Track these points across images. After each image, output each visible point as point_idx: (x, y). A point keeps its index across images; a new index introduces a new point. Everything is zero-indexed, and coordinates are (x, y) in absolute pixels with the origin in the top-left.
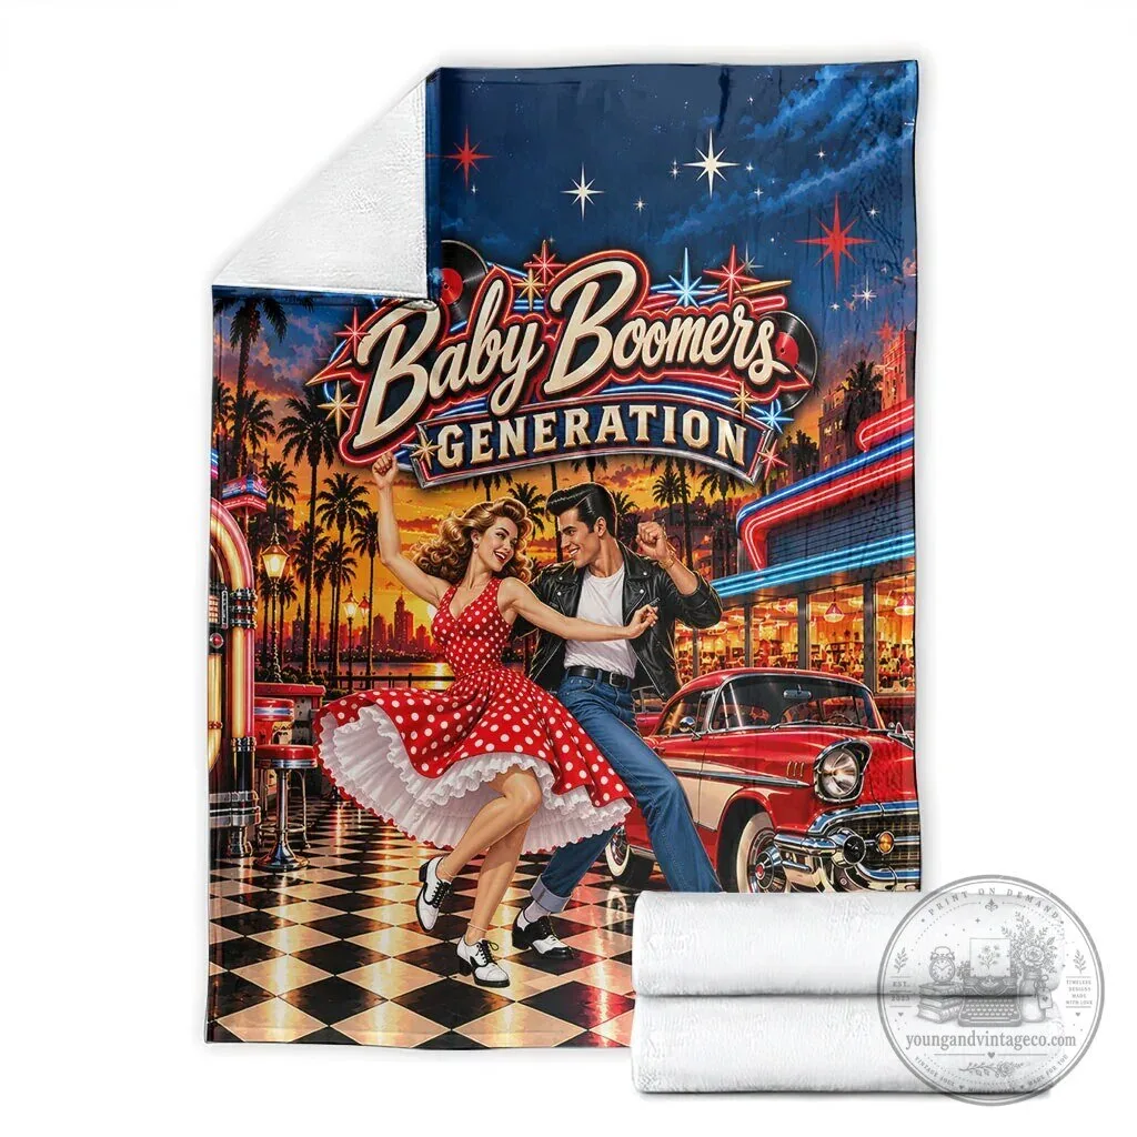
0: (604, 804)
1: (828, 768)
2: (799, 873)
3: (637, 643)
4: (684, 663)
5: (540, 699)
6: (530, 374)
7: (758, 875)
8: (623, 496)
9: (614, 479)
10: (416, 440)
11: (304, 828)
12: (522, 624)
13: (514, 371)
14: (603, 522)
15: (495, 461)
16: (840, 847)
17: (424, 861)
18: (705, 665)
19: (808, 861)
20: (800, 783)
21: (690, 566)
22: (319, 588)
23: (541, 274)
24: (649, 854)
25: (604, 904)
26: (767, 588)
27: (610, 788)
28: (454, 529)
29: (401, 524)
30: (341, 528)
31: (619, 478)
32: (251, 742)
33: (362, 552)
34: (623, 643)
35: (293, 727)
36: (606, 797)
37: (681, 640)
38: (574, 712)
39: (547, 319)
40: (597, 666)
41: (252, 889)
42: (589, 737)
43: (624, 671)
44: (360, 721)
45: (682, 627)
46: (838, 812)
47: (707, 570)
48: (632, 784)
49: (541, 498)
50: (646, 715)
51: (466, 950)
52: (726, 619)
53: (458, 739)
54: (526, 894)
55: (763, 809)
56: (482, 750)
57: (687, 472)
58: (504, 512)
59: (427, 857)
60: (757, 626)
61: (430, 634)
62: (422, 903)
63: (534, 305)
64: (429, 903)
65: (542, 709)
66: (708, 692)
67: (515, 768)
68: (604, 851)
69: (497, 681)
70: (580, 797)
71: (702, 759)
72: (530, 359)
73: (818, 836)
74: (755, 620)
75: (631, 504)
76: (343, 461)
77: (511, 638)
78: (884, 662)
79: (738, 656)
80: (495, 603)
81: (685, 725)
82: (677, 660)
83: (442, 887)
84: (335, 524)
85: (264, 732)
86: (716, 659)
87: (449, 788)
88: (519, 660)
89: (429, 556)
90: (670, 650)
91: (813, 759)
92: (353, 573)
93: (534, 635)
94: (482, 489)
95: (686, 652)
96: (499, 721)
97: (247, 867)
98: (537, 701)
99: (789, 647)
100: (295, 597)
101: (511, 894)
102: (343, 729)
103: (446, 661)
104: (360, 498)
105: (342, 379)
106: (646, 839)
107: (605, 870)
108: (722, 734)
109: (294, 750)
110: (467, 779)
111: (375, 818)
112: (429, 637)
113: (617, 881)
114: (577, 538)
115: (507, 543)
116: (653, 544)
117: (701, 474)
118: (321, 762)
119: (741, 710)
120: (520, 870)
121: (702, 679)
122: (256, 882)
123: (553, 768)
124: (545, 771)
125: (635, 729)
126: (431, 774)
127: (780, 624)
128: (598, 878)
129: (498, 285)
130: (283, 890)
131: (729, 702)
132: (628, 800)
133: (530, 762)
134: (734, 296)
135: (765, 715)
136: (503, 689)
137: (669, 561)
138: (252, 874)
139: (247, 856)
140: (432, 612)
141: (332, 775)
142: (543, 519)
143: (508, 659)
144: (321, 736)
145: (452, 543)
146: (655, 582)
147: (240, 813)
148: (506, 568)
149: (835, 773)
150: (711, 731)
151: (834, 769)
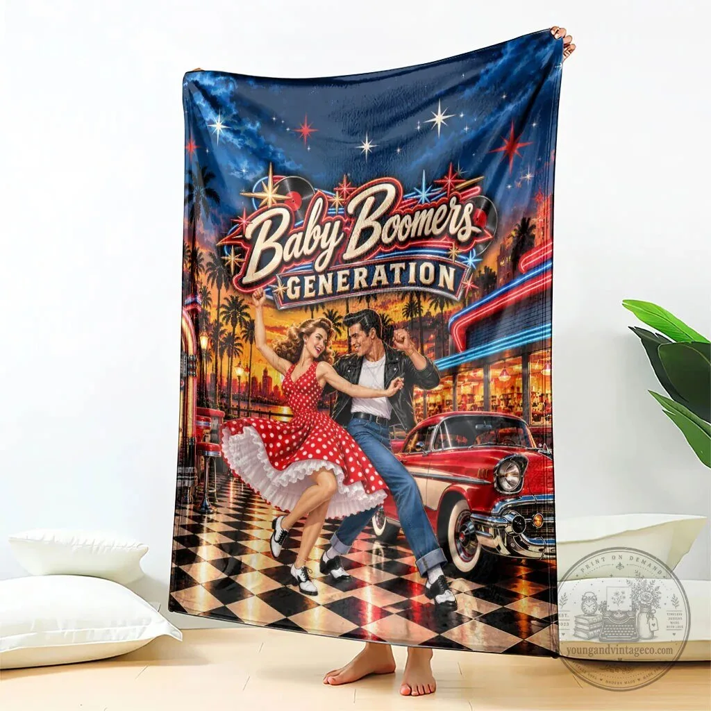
0: (372, 492)
1: (502, 472)
2: (485, 538)
3: (392, 399)
4: (418, 410)
5: (337, 430)
6: (336, 248)
7: (461, 539)
10: (276, 283)
11: (215, 490)
12: (328, 387)
13: (327, 248)
14: (374, 331)
15: (316, 297)
16: (510, 522)
17: (275, 518)
19: (491, 531)
20: (486, 481)
21: (422, 353)
23: (343, 194)
28: (294, 333)
32: (194, 440)
34: (384, 399)
35: (211, 433)
36: (373, 488)
37: (417, 397)
38: (356, 438)
39: (345, 219)
40: (370, 413)
41: (191, 522)
42: (364, 453)
44: (244, 434)
45: (417, 389)
46: (508, 500)
47: (432, 354)
48: (388, 481)
49: (340, 317)
50: (396, 441)
51: (296, 572)
52: (443, 383)
53: (294, 450)
55: (464, 498)
56: (306, 458)
58: (320, 325)
59: (276, 515)
60: (460, 386)
63: (339, 211)
64: (277, 542)
66: (432, 427)
67: (323, 469)
69: (315, 419)
70: (358, 488)
71: (429, 467)
72: (336, 240)
73: (497, 516)
78: (535, 405)
79: (449, 404)
80: (315, 375)
81: (418, 447)
82: (414, 408)
83: (284, 533)
86: (437, 407)
87: (289, 477)
88: (326, 408)
89: (281, 347)
91: (493, 467)
93: (335, 393)
94: (309, 312)
95: (419, 404)
96: (315, 441)
97: (190, 509)
99: (479, 398)
101: (320, 541)
102: (234, 437)
103: (288, 406)
106: (395, 514)
107: (372, 531)
108: (440, 452)
109: (211, 446)
110: (298, 473)
115: (321, 342)
116: (402, 341)
118: (223, 454)
119: (451, 437)
120: (325, 528)
121: (429, 419)
122: (194, 518)
123: (343, 469)
124: (339, 471)
125: (390, 449)
126: (280, 468)
127: (474, 384)
128: (367, 536)
129: (320, 201)
130: (206, 524)
131: (444, 432)
133: (331, 466)
135: (465, 440)
136: (318, 423)
138: (192, 513)
139: (190, 503)
141: (228, 462)
143: (320, 407)
144: (223, 440)
145: (293, 340)
146: (403, 364)
147: (189, 479)
148: (321, 356)
149: (506, 475)
150: (433, 450)
151: (505, 473)
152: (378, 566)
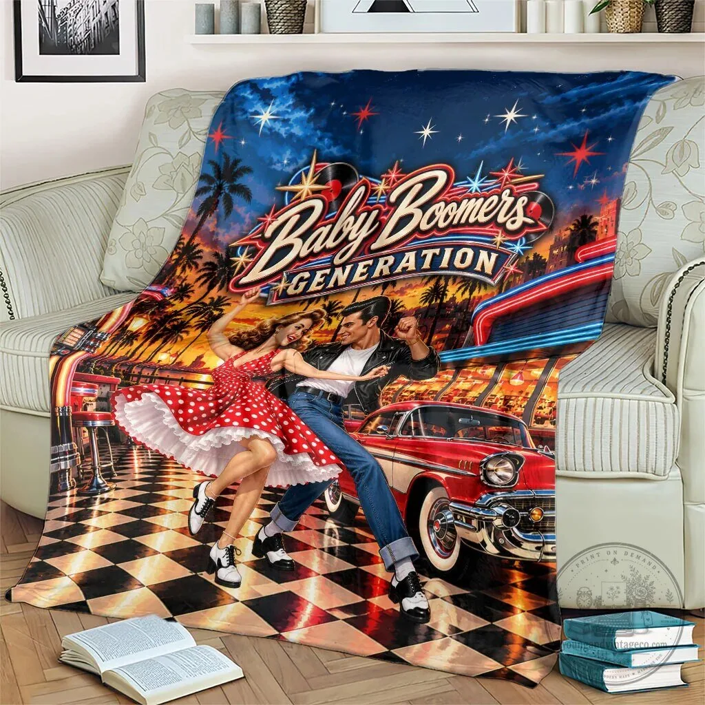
0: (322, 465)
1: (490, 466)
2: (467, 531)
4: (388, 394)
5: (273, 402)
7: (435, 528)
14: (376, 319)
16: (500, 515)
17: (196, 484)
19: (474, 522)
20: (469, 473)
28: (268, 324)
32: (68, 410)
35: (96, 401)
36: (324, 461)
38: (298, 412)
40: (321, 388)
42: (309, 427)
44: (142, 400)
46: (499, 493)
48: (342, 457)
50: (351, 420)
51: (217, 552)
53: (212, 417)
54: (268, 515)
55: (441, 485)
56: (230, 425)
58: (310, 316)
64: (198, 514)
66: (401, 413)
67: (255, 437)
69: (243, 388)
71: (394, 451)
73: (483, 507)
80: (269, 361)
81: (381, 430)
83: (209, 502)
87: (210, 442)
89: (241, 336)
91: (479, 461)
96: (242, 411)
98: (271, 403)
101: (256, 515)
102: (131, 404)
107: (324, 506)
108: (409, 438)
109: (98, 415)
110: (221, 438)
115: (299, 332)
116: (406, 331)
118: (117, 422)
119: (425, 426)
121: (398, 404)
123: (283, 440)
124: (277, 441)
125: (343, 428)
126: (196, 433)
128: (318, 511)
131: (416, 421)
133: (265, 435)
136: (246, 393)
139: (72, 488)
141: (126, 430)
144: (116, 407)
146: (397, 353)
147: (66, 459)
149: (496, 470)
150: (400, 436)
151: (495, 468)
152: (331, 551)
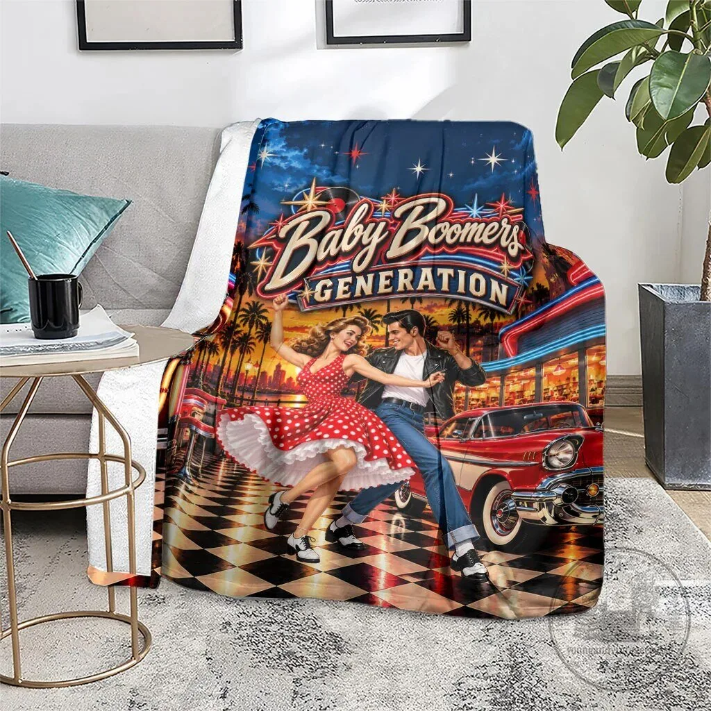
8: (430, 317)
9: (426, 309)
18: (472, 405)
22: (232, 353)
24: (424, 499)
25: (390, 522)
26: (516, 366)
27: (403, 461)
29: (285, 329)
30: (251, 327)
31: (429, 308)
33: (260, 340)
43: (419, 403)
57: (470, 308)
61: (295, 381)
62: (268, 515)
65: (364, 417)
68: (394, 494)
74: (507, 383)
75: (435, 321)
76: (257, 295)
77: (349, 383)
84: (247, 324)
85: (187, 410)
90: (451, 396)
92: (253, 349)
100: (217, 354)
104: (264, 314)
105: (268, 246)
111: (245, 468)
112: (294, 383)
113: (401, 511)
114: (399, 336)
117: (479, 309)
132: (414, 469)
134: (503, 214)
137: (455, 351)
140: (298, 370)
142: (379, 326)
